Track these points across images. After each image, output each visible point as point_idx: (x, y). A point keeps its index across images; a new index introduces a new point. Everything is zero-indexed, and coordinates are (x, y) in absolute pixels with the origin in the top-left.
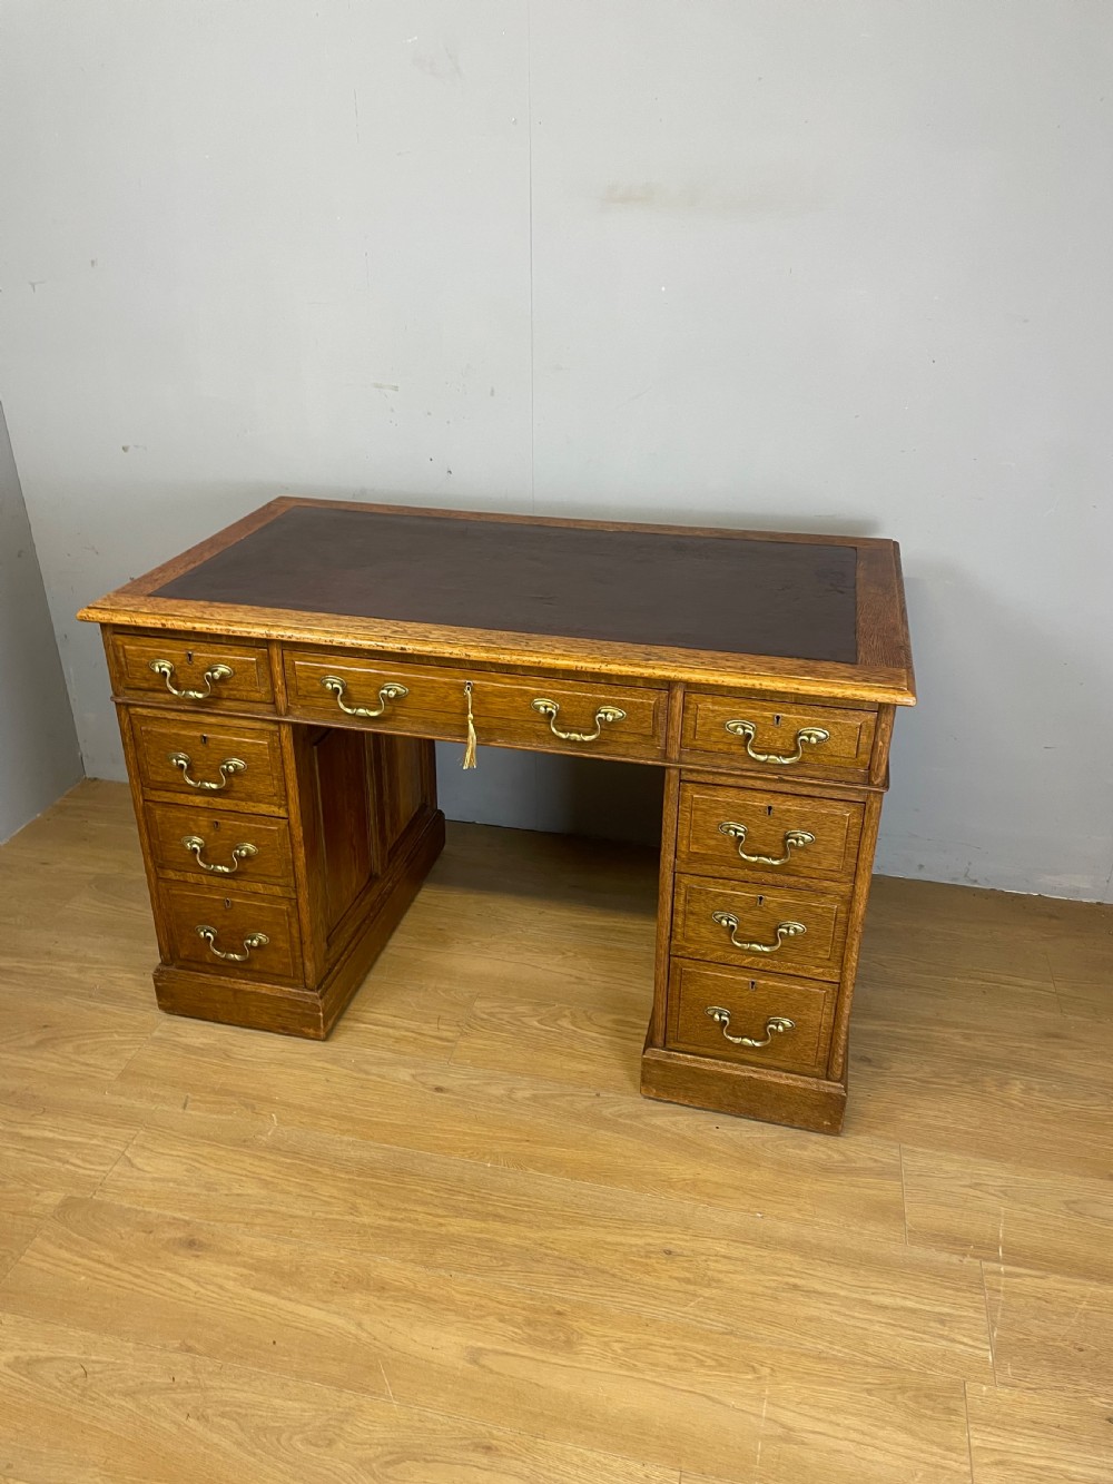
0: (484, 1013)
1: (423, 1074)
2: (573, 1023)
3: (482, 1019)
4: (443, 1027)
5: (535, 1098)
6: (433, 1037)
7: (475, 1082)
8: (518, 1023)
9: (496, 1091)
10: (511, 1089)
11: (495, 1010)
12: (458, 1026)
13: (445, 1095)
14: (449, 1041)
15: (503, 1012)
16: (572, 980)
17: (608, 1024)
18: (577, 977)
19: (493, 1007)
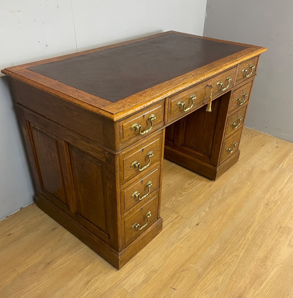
1: (189, 226)
2: (185, 192)
4: (172, 216)
6: (175, 219)
7: (198, 217)
8: (179, 201)
9: (203, 214)
10: (204, 211)
11: (171, 204)
12: (173, 213)
13: (200, 224)
14: (179, 216)
15: (173, 203)
16: (167, 186)
17: (189, 186)
18: (167, 185)
19: (169, 204)
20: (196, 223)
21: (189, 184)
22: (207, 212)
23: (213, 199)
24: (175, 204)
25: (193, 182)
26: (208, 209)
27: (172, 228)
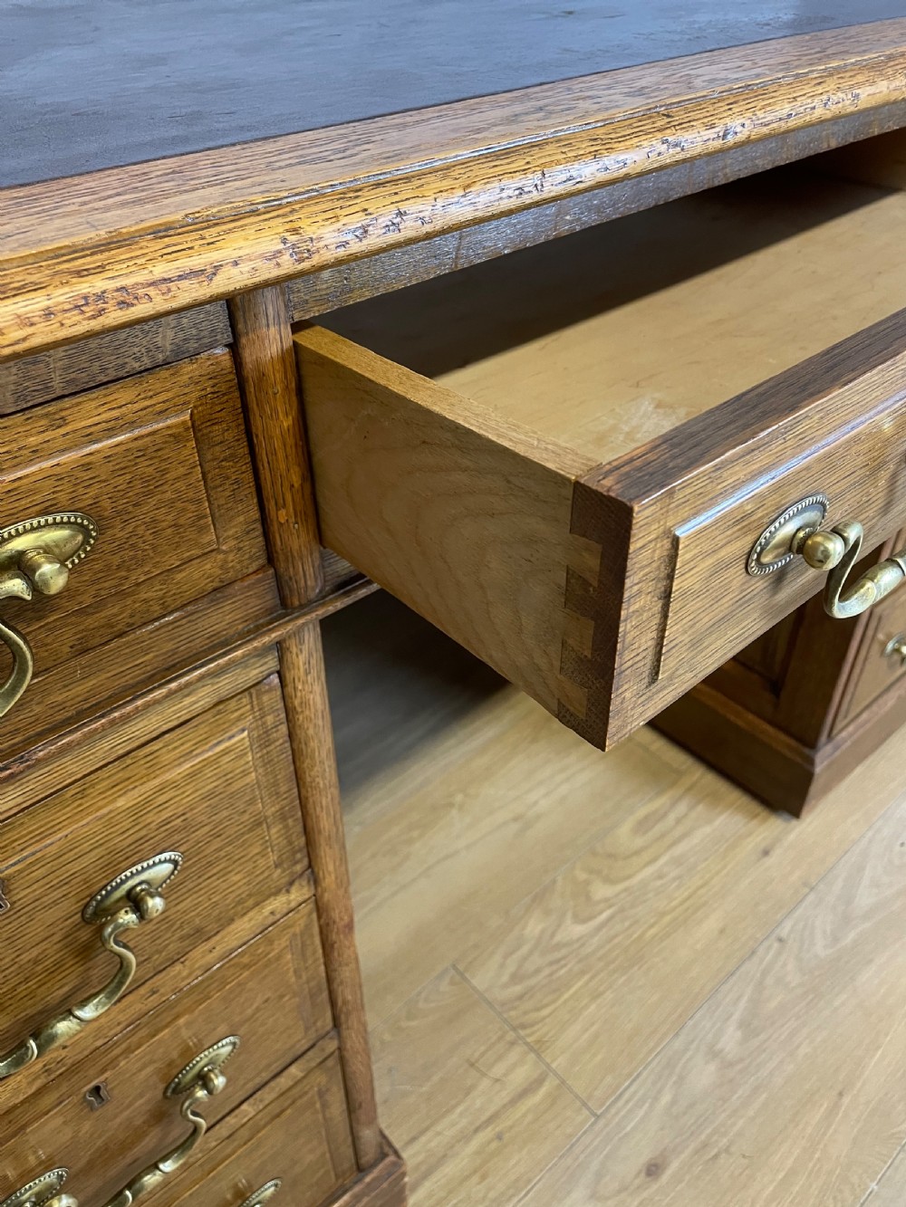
0: (505, 986)
1: (599, 1176)
2: (608, 880)
3: (520, 997)
4: (498, 1070)
5: (744, 1025)
6: (514, 1102)
7: (666, 1099)
8: (564, 952)
9: (703, 1075)
10: (713, 1054)
11: (511, 966)
12: (512, 1043)
13: (674, 1166)
14: (540, 1081)
15: (525, 959)
16: (515, 827)
17: (639, 842)
18: (515, 819)
19: (502, 966)
20: (645, 1156)
21: (643, 826)
22: (731, 1065)
23: (779, 953)
24: (538, 971)
25: (665, 815)
26: (739, 1034)
27: (484, 1178)
